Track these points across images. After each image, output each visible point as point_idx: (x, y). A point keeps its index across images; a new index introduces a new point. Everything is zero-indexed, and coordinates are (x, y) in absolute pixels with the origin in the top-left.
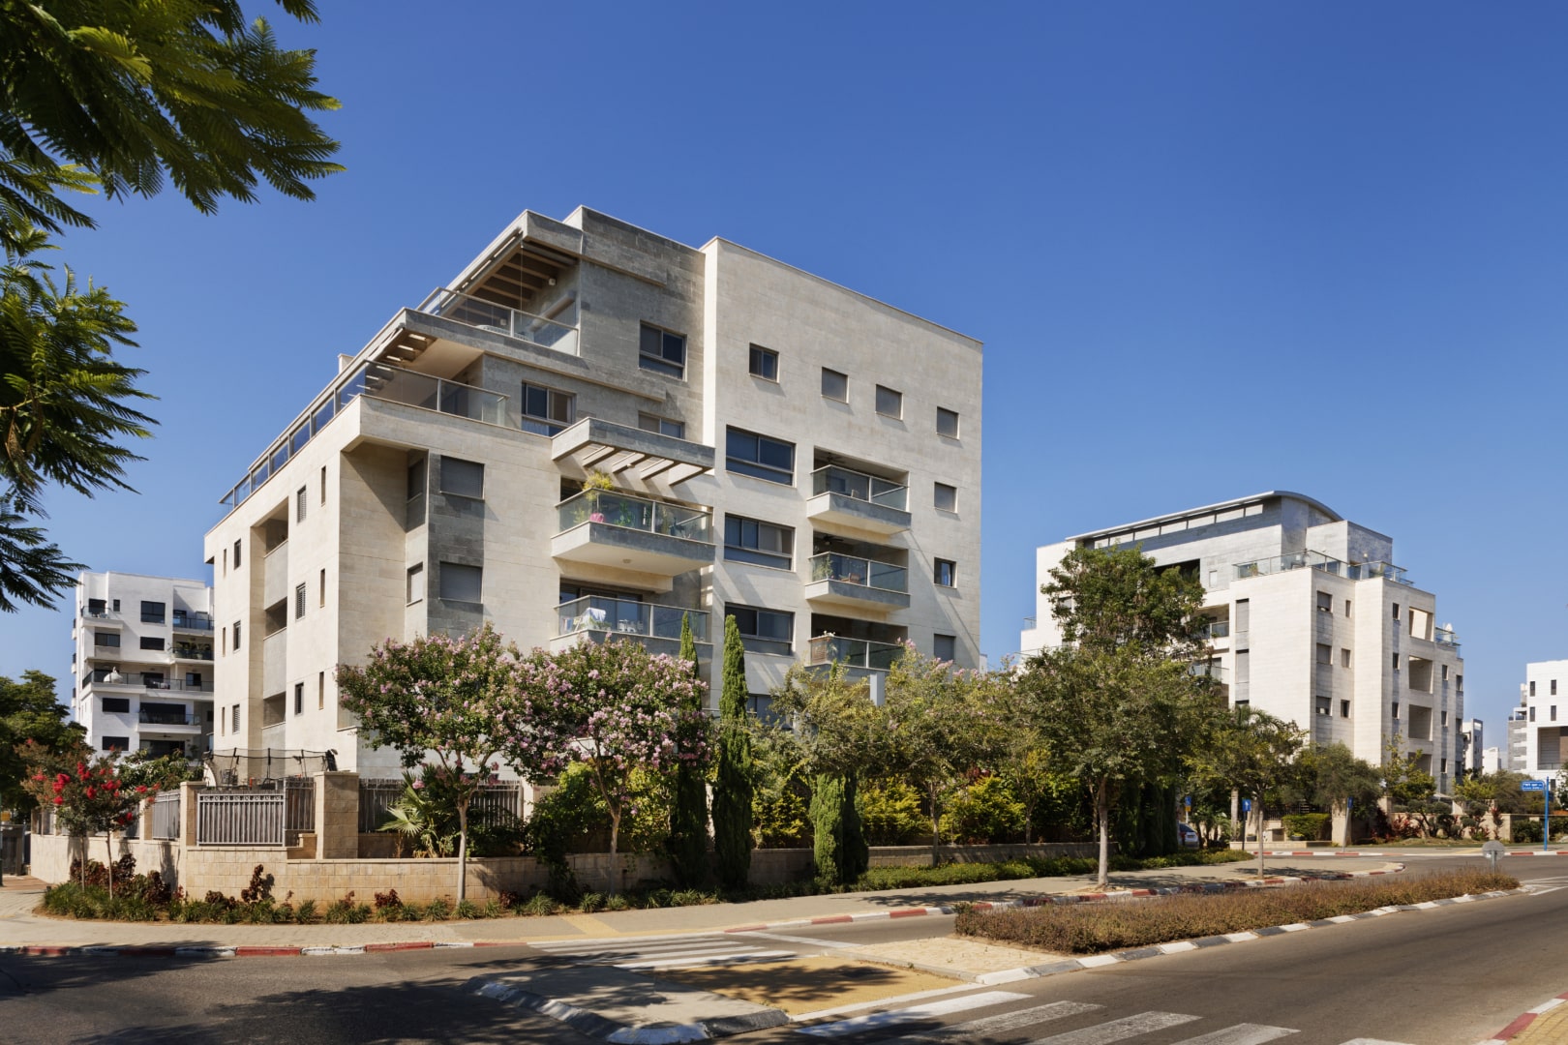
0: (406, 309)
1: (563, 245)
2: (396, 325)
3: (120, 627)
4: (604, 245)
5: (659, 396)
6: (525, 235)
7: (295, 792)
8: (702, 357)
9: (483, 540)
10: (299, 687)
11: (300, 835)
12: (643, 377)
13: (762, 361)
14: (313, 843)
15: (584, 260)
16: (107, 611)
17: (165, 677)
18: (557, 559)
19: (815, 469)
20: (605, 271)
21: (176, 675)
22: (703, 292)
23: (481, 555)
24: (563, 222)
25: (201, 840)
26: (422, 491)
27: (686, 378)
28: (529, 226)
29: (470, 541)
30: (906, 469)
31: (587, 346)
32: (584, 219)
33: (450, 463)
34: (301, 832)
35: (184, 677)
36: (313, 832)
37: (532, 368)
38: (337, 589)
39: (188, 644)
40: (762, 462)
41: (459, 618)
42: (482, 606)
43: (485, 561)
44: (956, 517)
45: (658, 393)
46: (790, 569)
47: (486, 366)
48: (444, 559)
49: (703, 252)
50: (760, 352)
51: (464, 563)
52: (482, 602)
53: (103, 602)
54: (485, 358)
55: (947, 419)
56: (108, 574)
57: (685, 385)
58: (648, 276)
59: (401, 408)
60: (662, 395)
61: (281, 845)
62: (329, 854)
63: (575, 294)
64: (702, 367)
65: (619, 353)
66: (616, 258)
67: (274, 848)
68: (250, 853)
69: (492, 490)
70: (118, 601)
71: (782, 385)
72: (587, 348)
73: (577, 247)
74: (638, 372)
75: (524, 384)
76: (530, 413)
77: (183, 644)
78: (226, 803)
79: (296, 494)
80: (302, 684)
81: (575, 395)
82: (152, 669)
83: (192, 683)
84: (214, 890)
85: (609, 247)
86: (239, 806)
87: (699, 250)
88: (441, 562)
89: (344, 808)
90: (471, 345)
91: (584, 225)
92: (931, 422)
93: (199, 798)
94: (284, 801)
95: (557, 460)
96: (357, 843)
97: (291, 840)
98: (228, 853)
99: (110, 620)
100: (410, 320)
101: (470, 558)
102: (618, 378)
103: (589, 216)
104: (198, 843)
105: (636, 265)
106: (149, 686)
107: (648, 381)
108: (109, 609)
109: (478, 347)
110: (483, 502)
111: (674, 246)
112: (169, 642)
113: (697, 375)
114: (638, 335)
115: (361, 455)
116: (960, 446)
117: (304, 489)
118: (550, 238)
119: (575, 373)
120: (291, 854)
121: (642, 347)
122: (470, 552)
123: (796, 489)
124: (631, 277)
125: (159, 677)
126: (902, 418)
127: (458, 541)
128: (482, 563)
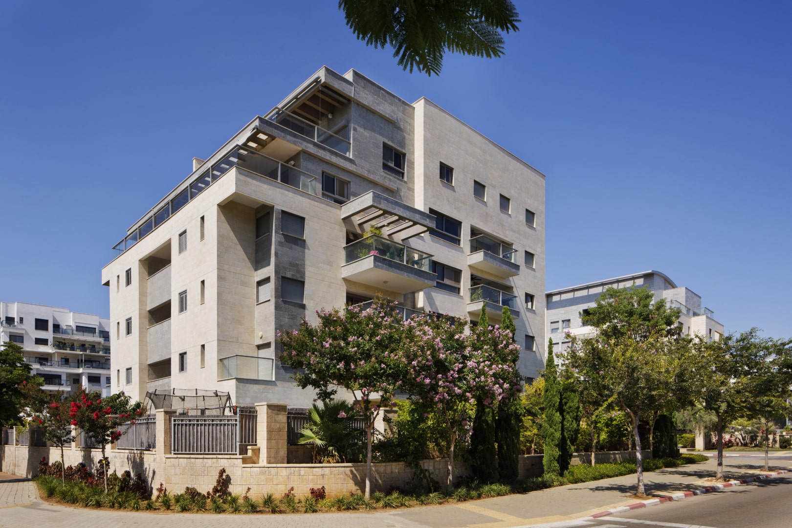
0: (258, 117)
1: (344, 90)
2: (253, 126)
3: (23, 332)
4: (365, 93)
5: (394, 188)
6: (323, 81)
7: (244, 416)
8: (414, 168)
9: (304, 264)
10: (182, 356)
11: (249, 447)
12: (385, 175)
13: (446, 172)
14: (257, 453)
15: (353, 101)
16: (16, 323)
17: (49, 359)
18: (345, 280)
19: (471, 238)
20: (365, 110)
21: (56, 358)
22: (414, 129)
23: (304, 274)
24: (343, 76)
25: (174, 450)
26: (269, 232)
27: (405, 179)
28: (326, 75)
29: (297, 265)
30: (512, 242)
31: (356, 153)
32: (353, 77)
33: (286, 215)
34: (250, 445)
35: (60, 360)
36: (256, 445)
37: (328, 163)
38: (216, 292)
39: (62, 342)
40: (445, 231)
41: (292, 312)
42: (305, 305)
43: (306, 278)
44: (534, 270)
45: (393, 185)
46: (459, 294)
47: (303, 159)
48: (283, 275)
49: (414, 106)
50: (444, 168)
51: (295, 278)
52: (304, 303)
53: (13, 319)
54: (302, 154)
55: (530, 215)
56: (16, 304)
57: (405, 182)
58: (387, 116)
59: (259, 177)
60: (395, 187)
61: (236, 454)
62: (270, 461)
63: (348, 122)
64: (414, 173)
65: (372, 160)
66: (371, 102)
67: (232, 456)
68: (215, 460)
69: (309, 233)
70: (22, 318)
71: (455, 188)
72: (355, 155)
73: (351, 93)
74: (382, 172)
75: (323, 173)
76: (326, 190)
77: (59, 342)
78: (194, 425)
79: (178, 236)
80: (185, 353)
81: (350, 182)
82: (42, 355)
83: (64, 363)
84: (190, 486)
85: (367, 95)
86: (203, 427)
87: (412, 105)
88: (282, 277)
89: (278, 429)
90: (295, 144)
91: (353, 80)
92: (523, 217)
93: (173, 421)
94: (238, 423)
95: (344, 219)
96: (286, 452)
97: (243, 451)
98: (197, 460)
99: (17, 329)
100: (261, 124)
101: (298, 275)
102: (373, 174)
103: (356, 74)
104: (173, 452)
105: (381, 108)
106: (41, 364)
107: (388, 178)
108: (17, 322)
109: (299, 146)
110: (304, 241)
111: (400, 100)
112: (50, 341)
113: (412, 177)
114: (382, 150)
115: (229, 208)
116: (536, 231)
117: (185, 232)
118: (337, 85)
119: (351, 169)
120: (245, 461)
121: (384, 158)
122: (298, 271)
123: (462, 248)
124: (378, 115)
125: (46, 360)
126: (510, 213)
127: (291, 264)
128: (305, 279)
